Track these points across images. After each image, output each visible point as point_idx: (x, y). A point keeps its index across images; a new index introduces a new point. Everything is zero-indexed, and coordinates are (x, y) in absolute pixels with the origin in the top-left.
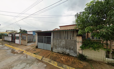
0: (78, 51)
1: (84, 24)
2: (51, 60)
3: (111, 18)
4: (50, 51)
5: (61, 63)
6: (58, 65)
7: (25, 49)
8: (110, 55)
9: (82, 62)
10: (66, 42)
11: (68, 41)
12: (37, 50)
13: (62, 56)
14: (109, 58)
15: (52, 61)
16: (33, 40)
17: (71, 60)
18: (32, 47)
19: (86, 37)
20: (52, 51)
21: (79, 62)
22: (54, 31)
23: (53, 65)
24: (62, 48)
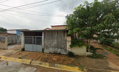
0: (68, 49)
1: (73, 25)
2: (41, 62)
3: (90, 22)
4: (40, 53)
5: (52, 63)
6: (49, 66)
7: (3, 54)
8: (89, 50)
9: (70, 58)
10: (58, 42)
11: (59, 41)
12: (24, 53)
13: (54, 56)
14: (88, 52)
15: (43, 63)
16: (18, 41)
17: (62, 58)
18: (15, 50)
19: (74, 37)
20: (43, 52)
21: (68, 59)
22: (45, 31)
23: (44, 67)
24: (54, 48)
